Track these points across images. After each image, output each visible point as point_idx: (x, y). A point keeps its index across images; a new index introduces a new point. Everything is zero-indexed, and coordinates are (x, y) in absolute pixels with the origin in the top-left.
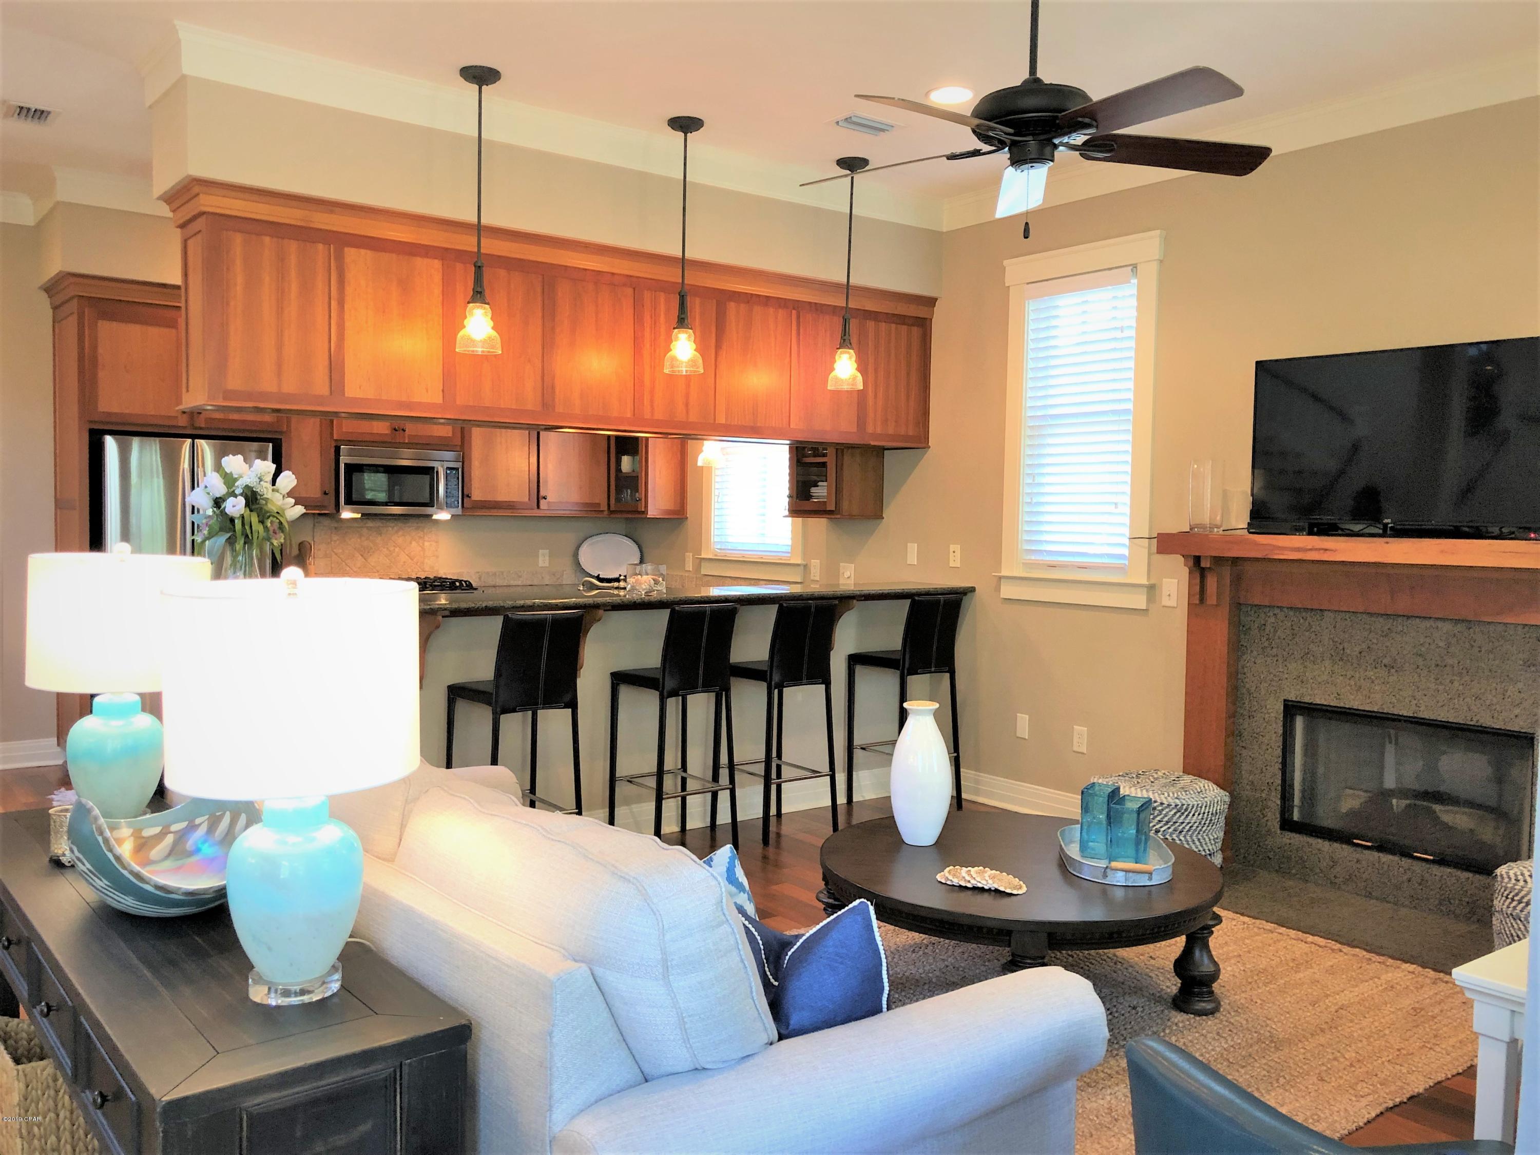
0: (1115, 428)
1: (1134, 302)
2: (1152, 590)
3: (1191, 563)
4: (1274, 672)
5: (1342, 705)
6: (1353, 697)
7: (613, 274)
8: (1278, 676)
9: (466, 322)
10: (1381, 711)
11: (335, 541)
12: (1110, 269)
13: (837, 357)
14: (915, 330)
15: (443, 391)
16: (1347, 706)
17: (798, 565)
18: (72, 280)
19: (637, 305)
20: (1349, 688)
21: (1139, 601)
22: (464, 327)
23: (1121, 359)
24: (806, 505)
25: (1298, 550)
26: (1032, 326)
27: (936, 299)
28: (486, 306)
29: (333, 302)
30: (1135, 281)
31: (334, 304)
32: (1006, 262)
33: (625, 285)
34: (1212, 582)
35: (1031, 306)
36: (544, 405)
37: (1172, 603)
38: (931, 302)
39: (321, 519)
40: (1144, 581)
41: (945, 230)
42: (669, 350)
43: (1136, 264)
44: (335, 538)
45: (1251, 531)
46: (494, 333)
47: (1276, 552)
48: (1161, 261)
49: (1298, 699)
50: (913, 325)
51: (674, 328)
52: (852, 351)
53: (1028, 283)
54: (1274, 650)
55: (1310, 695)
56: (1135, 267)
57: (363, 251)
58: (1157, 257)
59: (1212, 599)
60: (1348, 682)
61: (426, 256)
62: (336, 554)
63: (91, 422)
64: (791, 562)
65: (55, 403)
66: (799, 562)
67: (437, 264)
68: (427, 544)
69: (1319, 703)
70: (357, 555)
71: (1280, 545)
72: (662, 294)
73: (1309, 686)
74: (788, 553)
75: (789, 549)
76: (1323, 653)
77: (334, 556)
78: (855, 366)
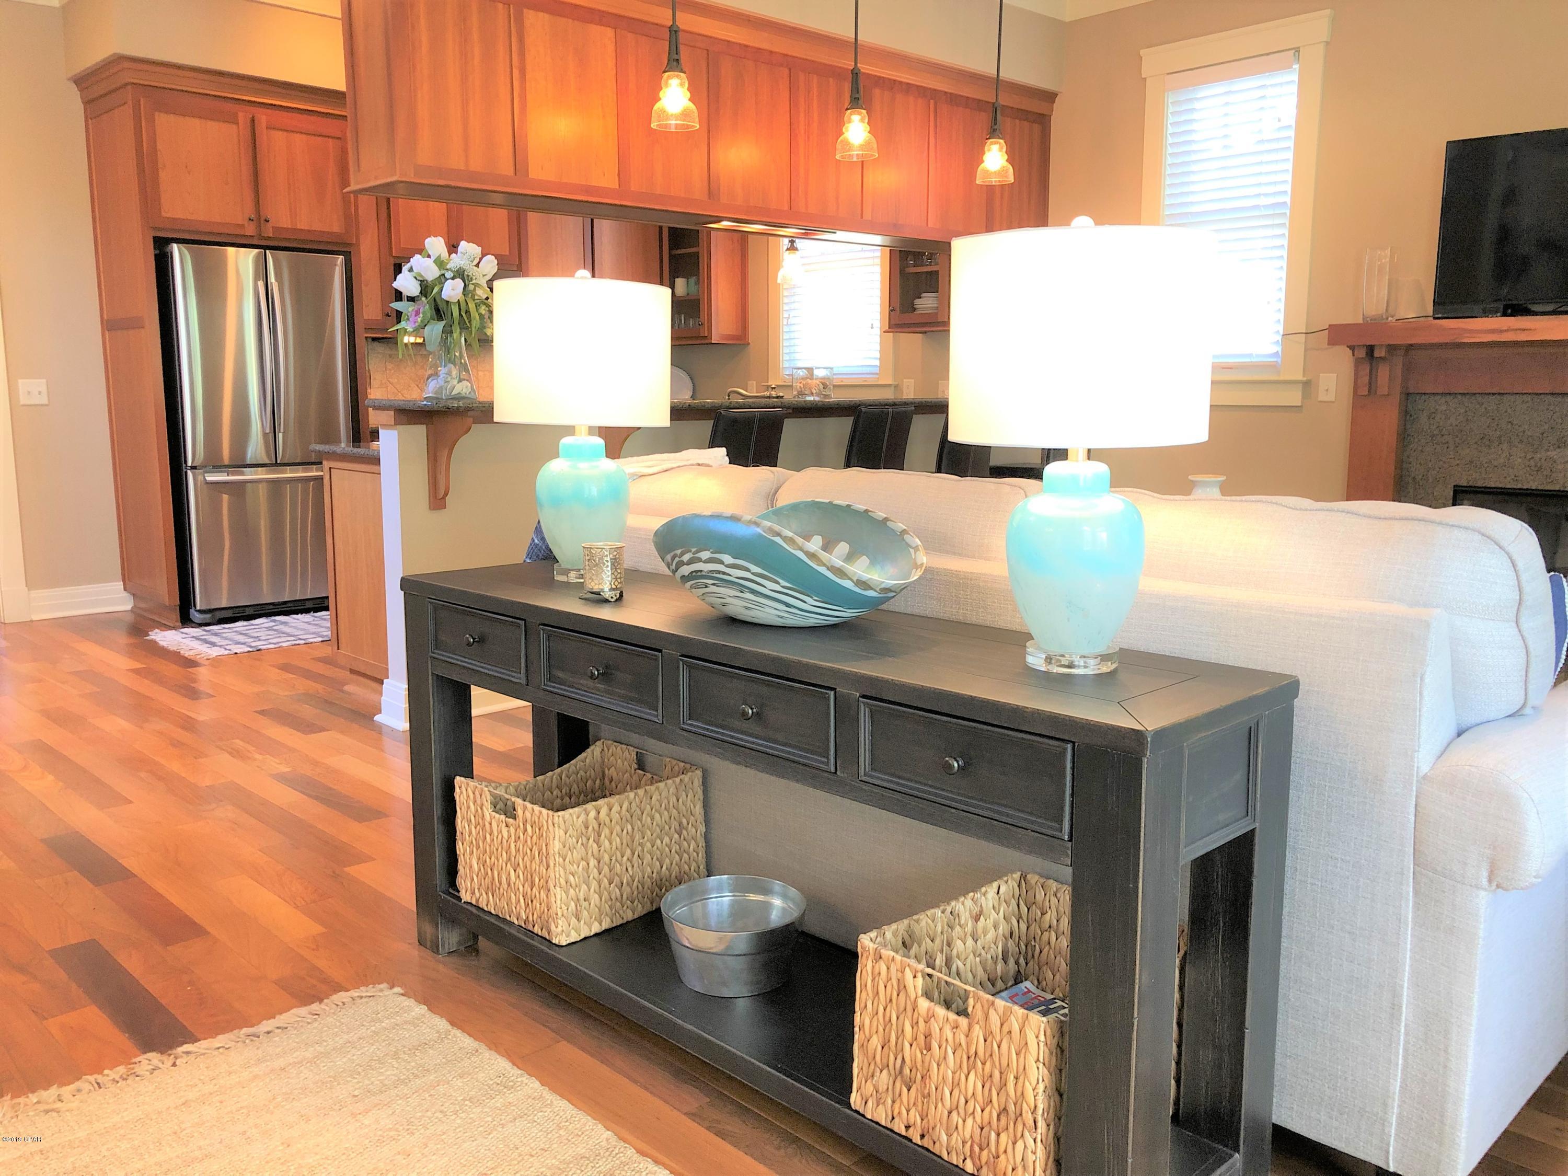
0: (1270, 222)
1: (1294, 88)
2: (1307, 386)
3: (1362, 353)
4: (1444, 459)
5: (1519, 486)
6: (1532, 478)
7: (771, 52)
8: (1449, 462)
9: (661, 94)
10: (1562, 489)
11: (390, 370)
12: (1268, 54)
13: (986, 148)
14: (1036, 127)
15: (619, 175)
16: (1525, 487)
17: (890, 385)
18: (127, 64)
19: (792, 88)
20: (1528, 469)
21: (1294, 397)
22: (660, 99)
23: (1277, 150)
24: (909, 318)
25: (1493, 331)
26: (1171, 119)
27: (1056, 95)
28: (682, 74)
29: (514, 70)
30: (1296, 66)
31: (516, 72)
32: (1142, 52)
33: (782, 65)
34: (1383, 372)
35: (1171, 98)
36: (710, 194)
37: (1331, 397)
38: (1050, 97)
39: (376, 344)
40: (1300, 377)
41: (1067, 19)
42: (841, 133)
43: (1299, 48)
44: (390, 366)
45: (1437, 316)
46: (691, 105)
47: (1466, 335)
48: (1327, 43)
49: (1471, 484)
50: (1034, 122)
51: (847, 109)
52: (1002, 141)
53: (1168, 74)
54: (1445, 437)
55: (1484, 479)
56: (1297, 50)
57: (541, 14)
58: (1325, 39)
59: (1383, 388)
60: (1528, 463)
61: (600, 23)
62: (392, 384)
63: (155, 229)
64: (880, 383)
65: (93, 211)
66: (890, 383)
67: (610, 32)
68: (481, 373)
69: (1493, 486)
70: (413, 385)
71: (1469, 328)
72: (815, 76)
73: (1483, 470)
74: (877, 374)
75: (877, 370)
76: (1500, 437)
77: (390, 386)
78: (1006, 157)
